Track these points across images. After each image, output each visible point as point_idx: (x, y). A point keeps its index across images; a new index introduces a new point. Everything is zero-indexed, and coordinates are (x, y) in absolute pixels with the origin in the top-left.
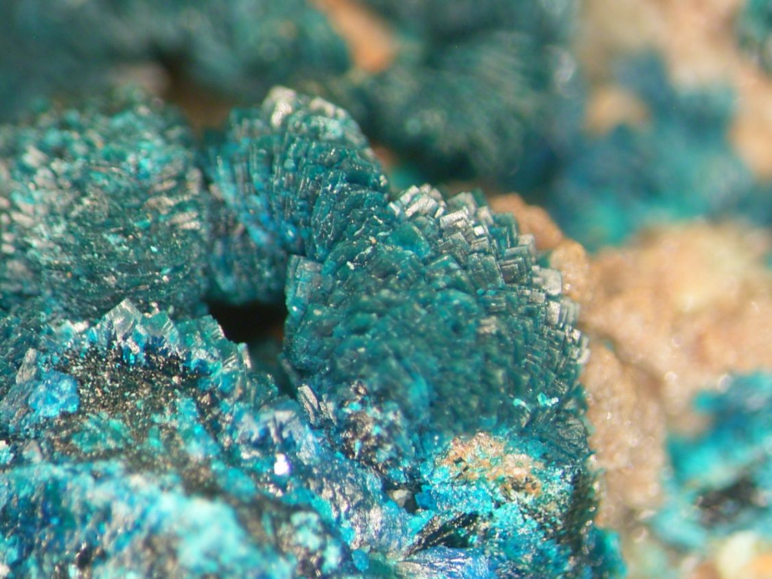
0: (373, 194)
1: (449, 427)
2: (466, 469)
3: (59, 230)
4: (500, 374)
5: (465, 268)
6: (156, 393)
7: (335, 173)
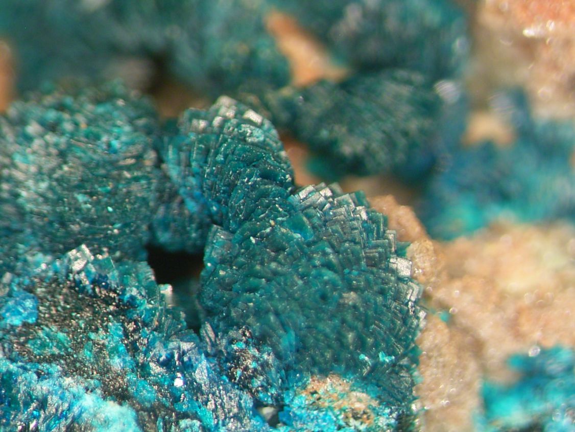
0: (277, 188)
1: (308, 370)
2: (319, 399)
3: (43, 186)
4: (350, 336)
5: (337, 252)
6: (95, 316)
7: (251, 170)
